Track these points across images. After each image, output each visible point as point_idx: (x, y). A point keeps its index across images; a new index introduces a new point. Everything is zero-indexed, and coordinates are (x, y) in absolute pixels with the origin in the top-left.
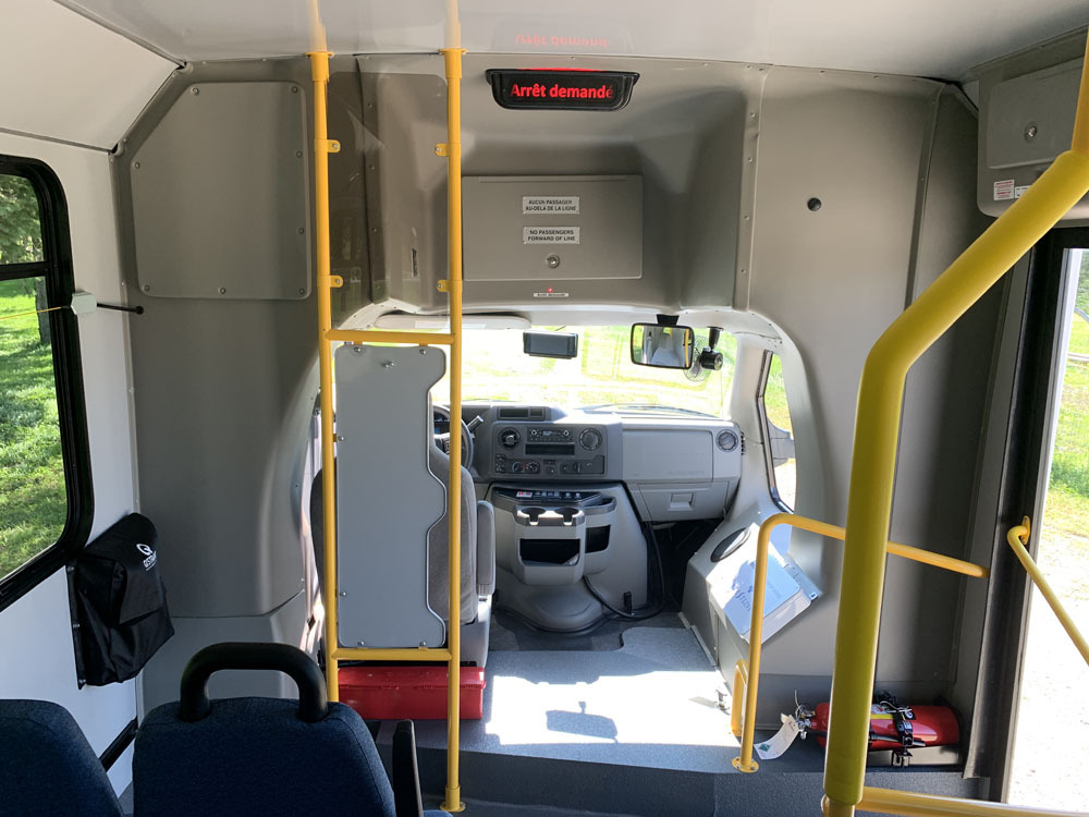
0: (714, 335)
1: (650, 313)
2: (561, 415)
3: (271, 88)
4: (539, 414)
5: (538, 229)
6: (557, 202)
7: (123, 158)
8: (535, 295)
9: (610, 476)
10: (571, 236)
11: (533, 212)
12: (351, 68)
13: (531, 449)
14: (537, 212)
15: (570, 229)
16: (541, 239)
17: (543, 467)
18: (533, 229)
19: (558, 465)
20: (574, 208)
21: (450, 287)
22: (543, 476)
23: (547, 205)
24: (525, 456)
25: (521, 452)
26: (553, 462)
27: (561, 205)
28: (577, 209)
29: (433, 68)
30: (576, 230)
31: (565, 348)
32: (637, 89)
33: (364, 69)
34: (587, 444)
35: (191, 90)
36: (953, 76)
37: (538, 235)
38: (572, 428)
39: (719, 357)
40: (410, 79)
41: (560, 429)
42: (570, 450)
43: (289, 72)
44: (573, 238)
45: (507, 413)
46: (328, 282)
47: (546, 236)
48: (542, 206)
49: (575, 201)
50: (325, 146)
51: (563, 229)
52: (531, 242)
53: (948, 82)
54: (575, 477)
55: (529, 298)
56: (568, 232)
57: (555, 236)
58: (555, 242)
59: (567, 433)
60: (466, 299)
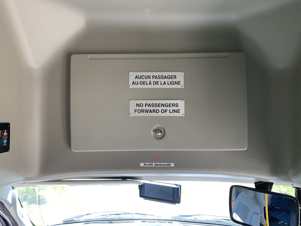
5: (144, 102)
6: (162, 77)
8: (142, 165)
10: (176, 108)
11: (139, 86)
14: (143, 86)
15: (175, 102)
16: (147, 111)
18: (139, 102)
20: (178, 83)
23: (152, 80)
27: (166, 80)
28: (182, 83)
30: (181, 104)
37: (144, 108)
44: (178, 111)
47: (152, 108)
48: (148, 81)
49: (180, 76)
51: (168, 102)
52: (137, 114)
55: (137, 168)
56: (173, 105)
57: (160, 109)
58: (160, 114)
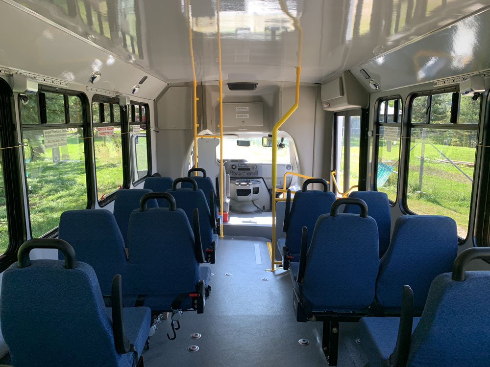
0: (282, 139)
1: (267, 134)
2: (247, 161)
3: (185, 88)
4: (241, 161)
6: (244, 108)
7: (156, 102)
8: (239, 130)
9: (259, 176)
11: (238, 111)
12: (200, 84)
13: (239, 169)
16: (240, 117)
17: (242, 174)
18: (238, 115)
19: (246, 173)
21: (220, 126)
22: (242, 176)
24: (238, 171)
25: (236, 170)
26: (245, 172)
28: (248, 110)
29: (217, 84)
30: (248, 115)
31: (247, 144)
32: (258, 86)
33: (203, 84)
34: (253, 168)
35: (170, 89)
36: (319, 82)
38: (249, 164)
39: (284, 145)
40: (212, 86)
41: (246, 165)
42: (249, 169)
43: (188, 85)
44: (247, 117)
45: (233, 161)
46: (196, 125)
48: (240, 109)
49: (248, 108)
50: (196, 99)
52: (238, 118)
53: (318, 84)
54: (250, 176)
55: (237, 130)
56: (246, 115)
58: (243, 117)
59: (248, 165)
60: (223, 131)
